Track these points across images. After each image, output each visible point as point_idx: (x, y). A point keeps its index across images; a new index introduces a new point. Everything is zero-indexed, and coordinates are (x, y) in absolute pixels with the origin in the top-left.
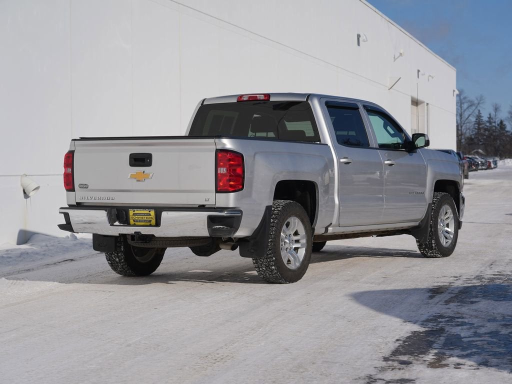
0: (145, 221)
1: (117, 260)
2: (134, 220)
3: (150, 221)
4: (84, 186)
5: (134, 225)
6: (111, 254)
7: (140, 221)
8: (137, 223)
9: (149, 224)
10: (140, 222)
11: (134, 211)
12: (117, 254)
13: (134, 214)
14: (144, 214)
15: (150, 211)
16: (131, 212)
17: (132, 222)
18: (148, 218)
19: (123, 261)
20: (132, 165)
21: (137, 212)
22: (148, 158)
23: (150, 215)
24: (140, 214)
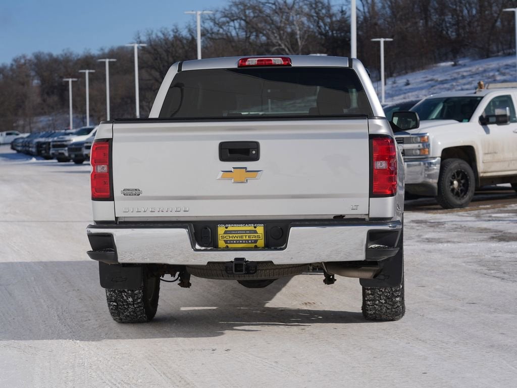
0: (247, 242)
1: (130, 300)
2: (226, 242)
3: (256, 241)
4: (132, 193)
5: (227, 249)
6: (121, 292)
7: (238, 242)
8: (230, 245)
9: (253, 245)
10: (236, 243)
11: (226, 228)
12: (133, 291)
13: (226, 232)
14: (246, 231)
15: (255, 227)
16: (221, 230)
17: (221, 244)
18: (253, 237)
19: (139, 301)
20: (223, 158)
21: (231, 228)
22: (254, 149)
23: (255, 232)
24: (236, 232)
